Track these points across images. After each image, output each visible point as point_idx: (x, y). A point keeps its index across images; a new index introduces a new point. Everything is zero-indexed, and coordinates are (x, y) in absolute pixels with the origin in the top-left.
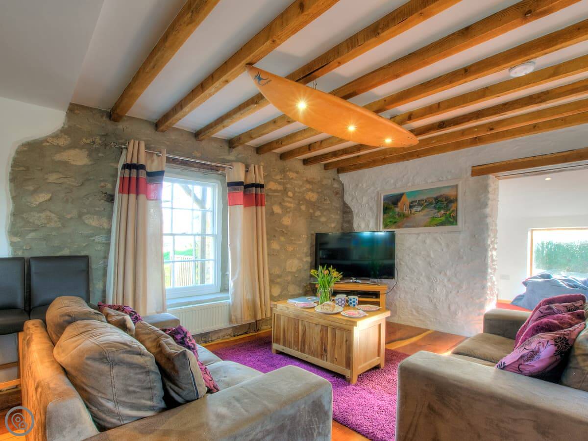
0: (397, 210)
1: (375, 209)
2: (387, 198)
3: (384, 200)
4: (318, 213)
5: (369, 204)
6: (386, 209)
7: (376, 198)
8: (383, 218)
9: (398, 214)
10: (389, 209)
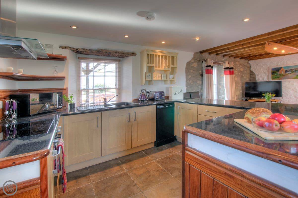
0: (279, 73)
1: (267, 73)
2: (273, 69)
3: (272, 70)
4: (243, 75)
5: (264, 71)
6: (273, 73)
7: (267, 69)
8: (272, 76)
9: (279, 75)
10: (274, 73)
